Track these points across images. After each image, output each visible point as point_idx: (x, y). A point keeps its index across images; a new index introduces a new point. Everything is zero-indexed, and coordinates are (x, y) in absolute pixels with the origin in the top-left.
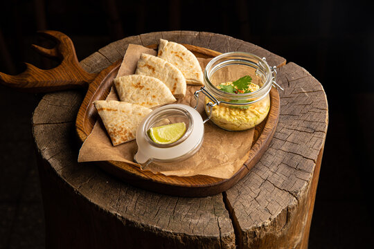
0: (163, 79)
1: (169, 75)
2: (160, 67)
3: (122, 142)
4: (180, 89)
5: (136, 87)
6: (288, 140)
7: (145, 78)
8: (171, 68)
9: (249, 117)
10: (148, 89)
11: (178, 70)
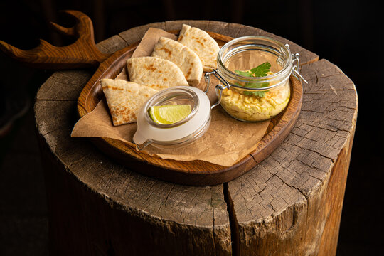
0: (178, 64)
1: (185, 60)
2: (177, 51)
3: (124, 122)
4: (195, 75)
5: (149, 68)
6: (306, 136)
7: (159, 61)
8: (189, 52)
10: (160, 72)
11: (195, 55)
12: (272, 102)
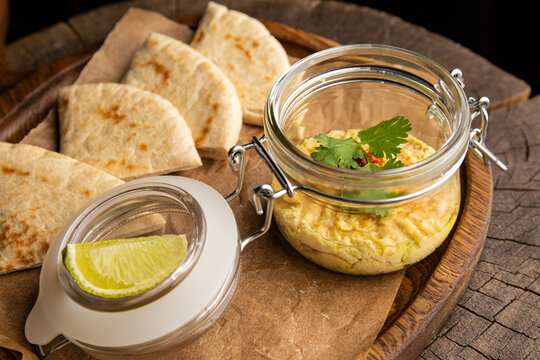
0: (181, 105)
1: (201, 94)
2: (183, 70)
3: (18, 267)
4: (219, 135)
5: (107, 115)
6: (500, 318)
7: (134, 96)
8: (211, 76)
9: (387, 241)
10: (133, 125)
11: (227, 82)
12: (412, 228)
